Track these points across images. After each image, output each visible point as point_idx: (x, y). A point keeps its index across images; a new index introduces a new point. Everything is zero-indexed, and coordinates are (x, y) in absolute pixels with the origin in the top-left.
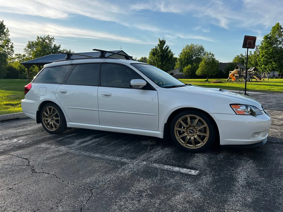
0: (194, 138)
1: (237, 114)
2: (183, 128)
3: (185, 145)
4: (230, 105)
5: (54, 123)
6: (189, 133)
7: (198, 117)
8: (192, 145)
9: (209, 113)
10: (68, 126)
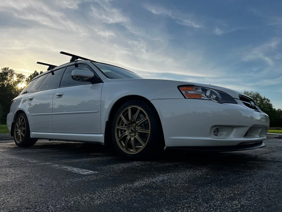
0: (135, 138)
1: (185, 98)
2: (125, 126)
3: (125, 149)
4: (179, 87)
5: (21, 134)
6: (131, 133)
7: (139, 108)
8: (132, 149)
9: (149, 99)
10: (31, 136)
